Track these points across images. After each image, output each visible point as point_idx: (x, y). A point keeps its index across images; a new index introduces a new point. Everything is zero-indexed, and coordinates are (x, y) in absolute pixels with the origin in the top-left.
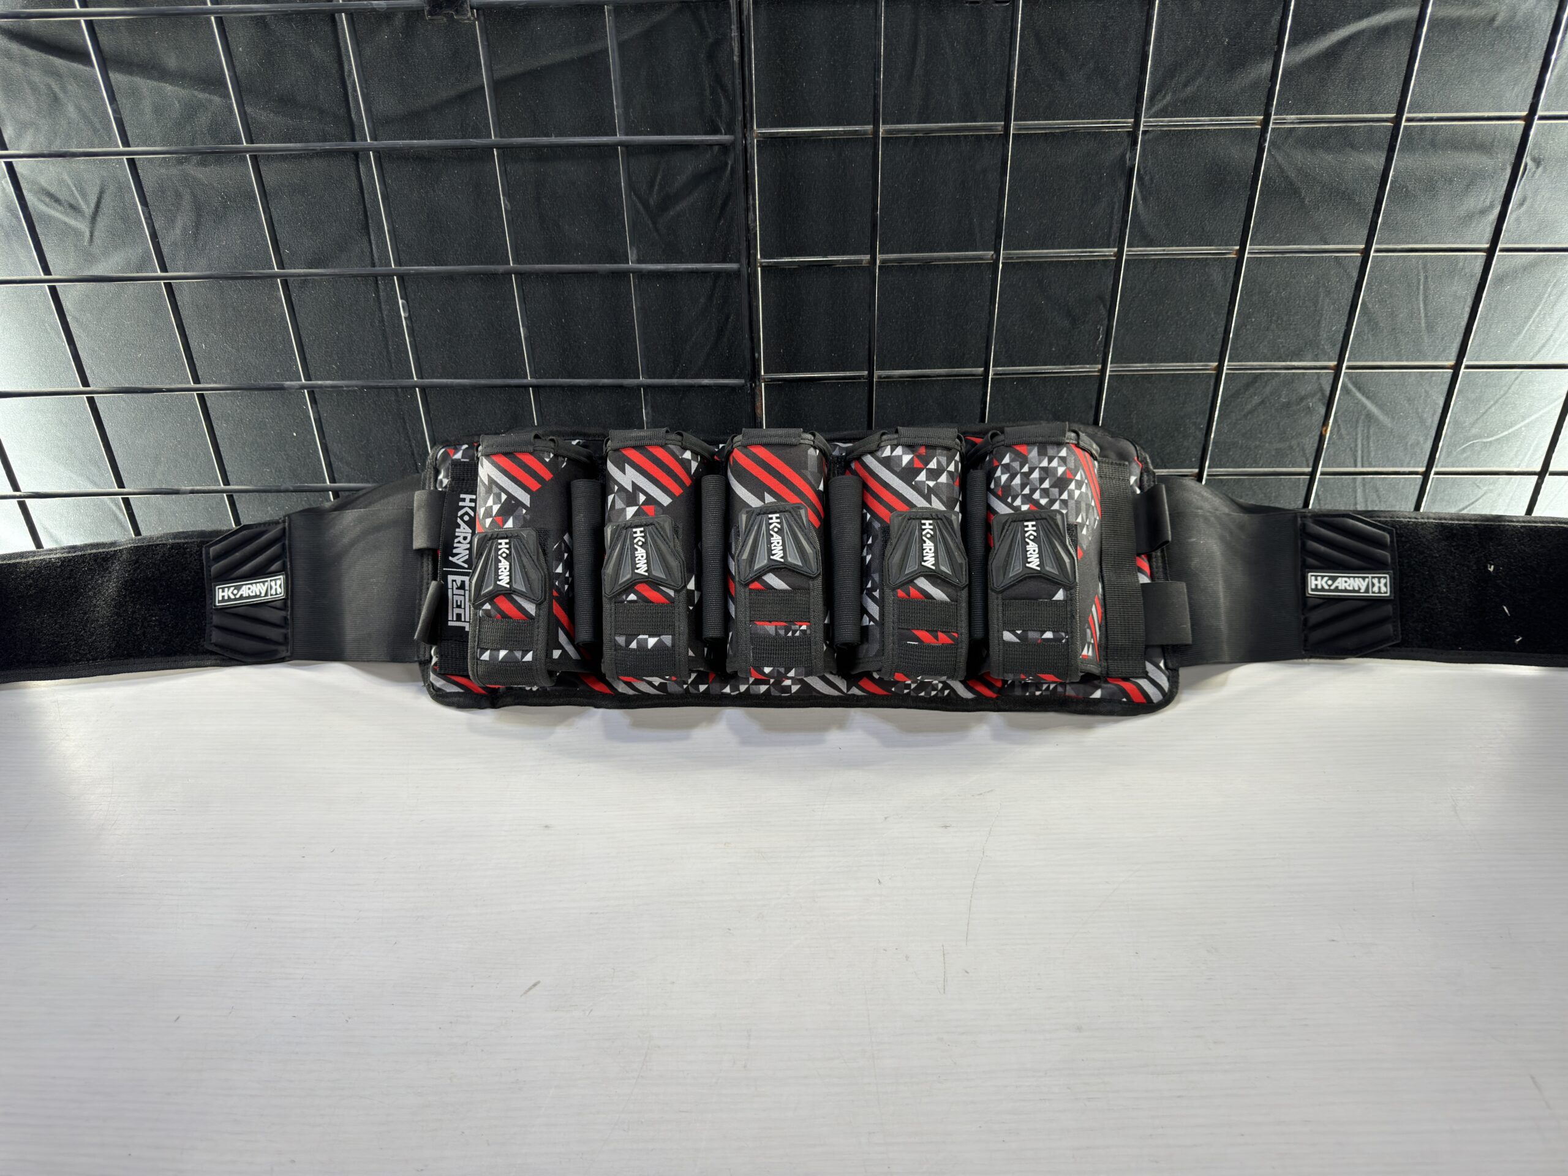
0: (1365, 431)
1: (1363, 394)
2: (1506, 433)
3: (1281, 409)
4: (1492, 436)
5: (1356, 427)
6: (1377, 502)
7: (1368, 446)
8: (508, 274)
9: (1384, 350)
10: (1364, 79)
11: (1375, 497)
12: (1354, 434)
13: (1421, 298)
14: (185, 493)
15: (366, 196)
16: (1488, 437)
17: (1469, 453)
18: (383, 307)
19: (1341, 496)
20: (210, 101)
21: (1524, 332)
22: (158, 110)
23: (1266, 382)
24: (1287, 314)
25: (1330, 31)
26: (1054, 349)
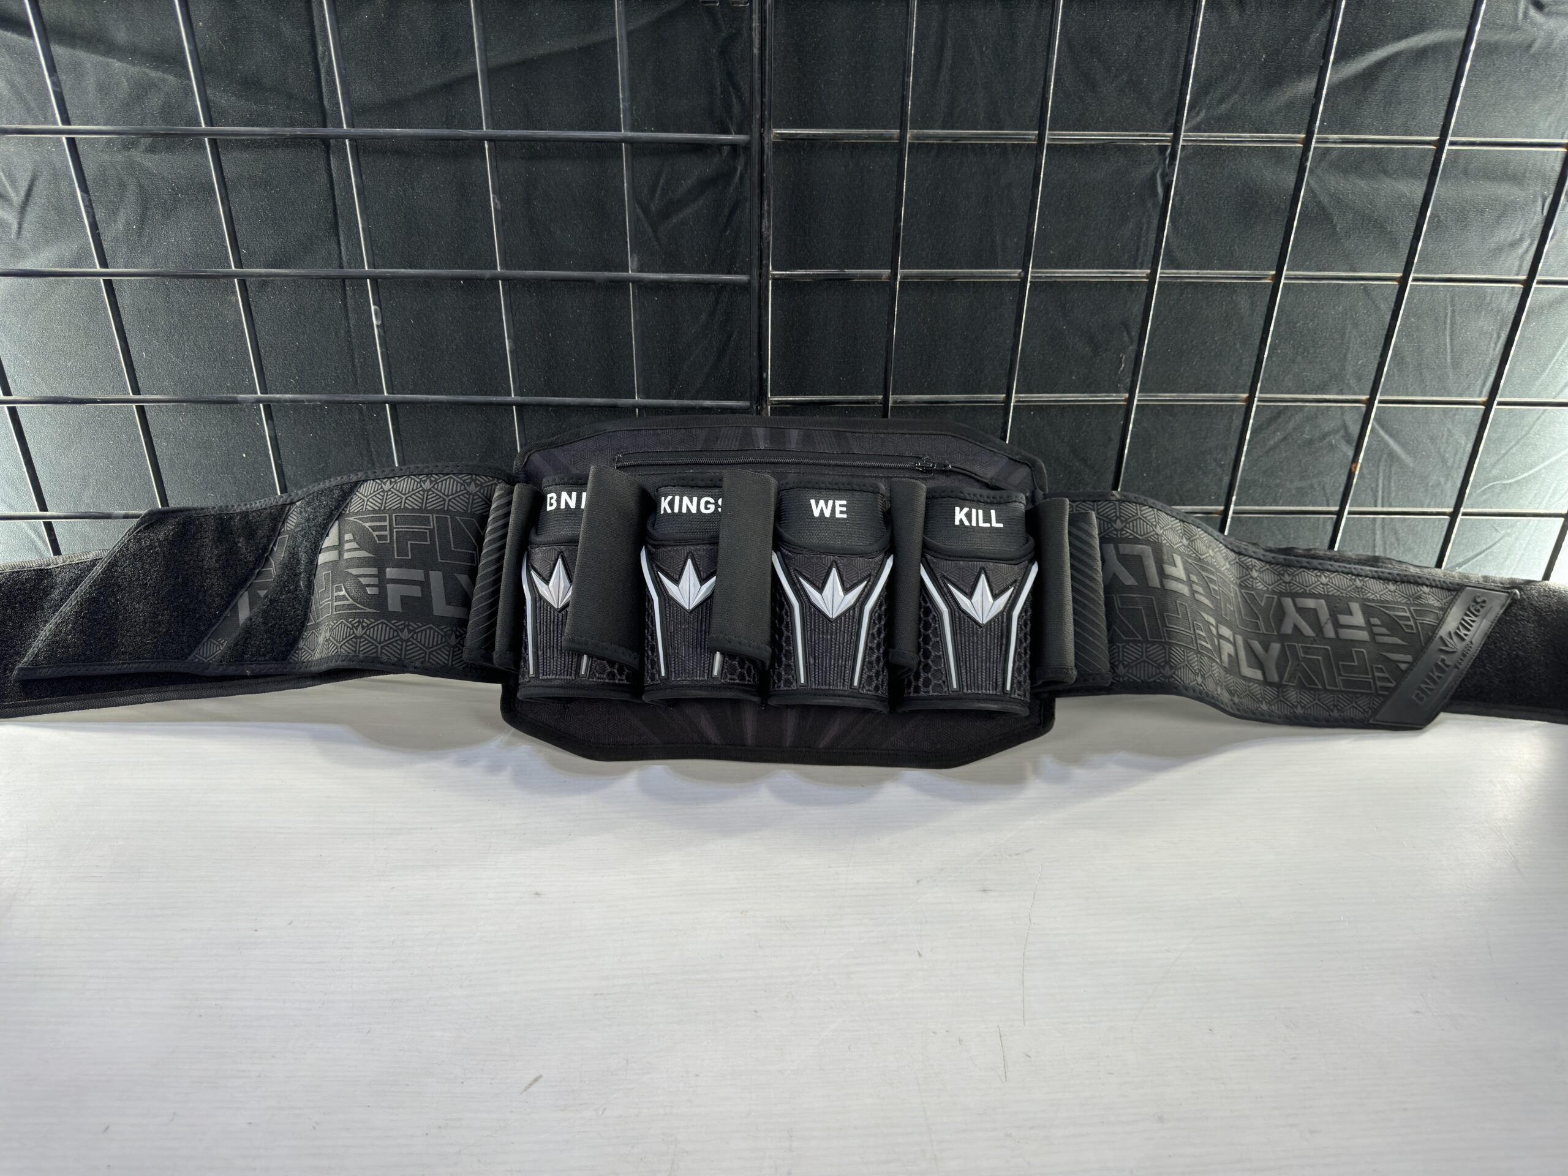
0: (1387, 471)
2: (1526, 475)
3: (1304, 446)
4: (1512, 478)
5: (1378, 466)
6: (1396, 545)
7: (1389, 486)
8: (494, 280)
9: (1409, 386)
10: (1400, 104)
11: (1393, 539)
12: (1376, 473)
13: (1448, 332)
14: (117, 517)
15: (337, 192)
16: (1508, 479)
17: (1490, 495)
18: (350, 315)
20: (164, 80)
21: (1548, 370)
22: (103, 89)
23: (1290, 418)
24: (1313, 347)
25: (1369, 51)
26: (1074, 378)
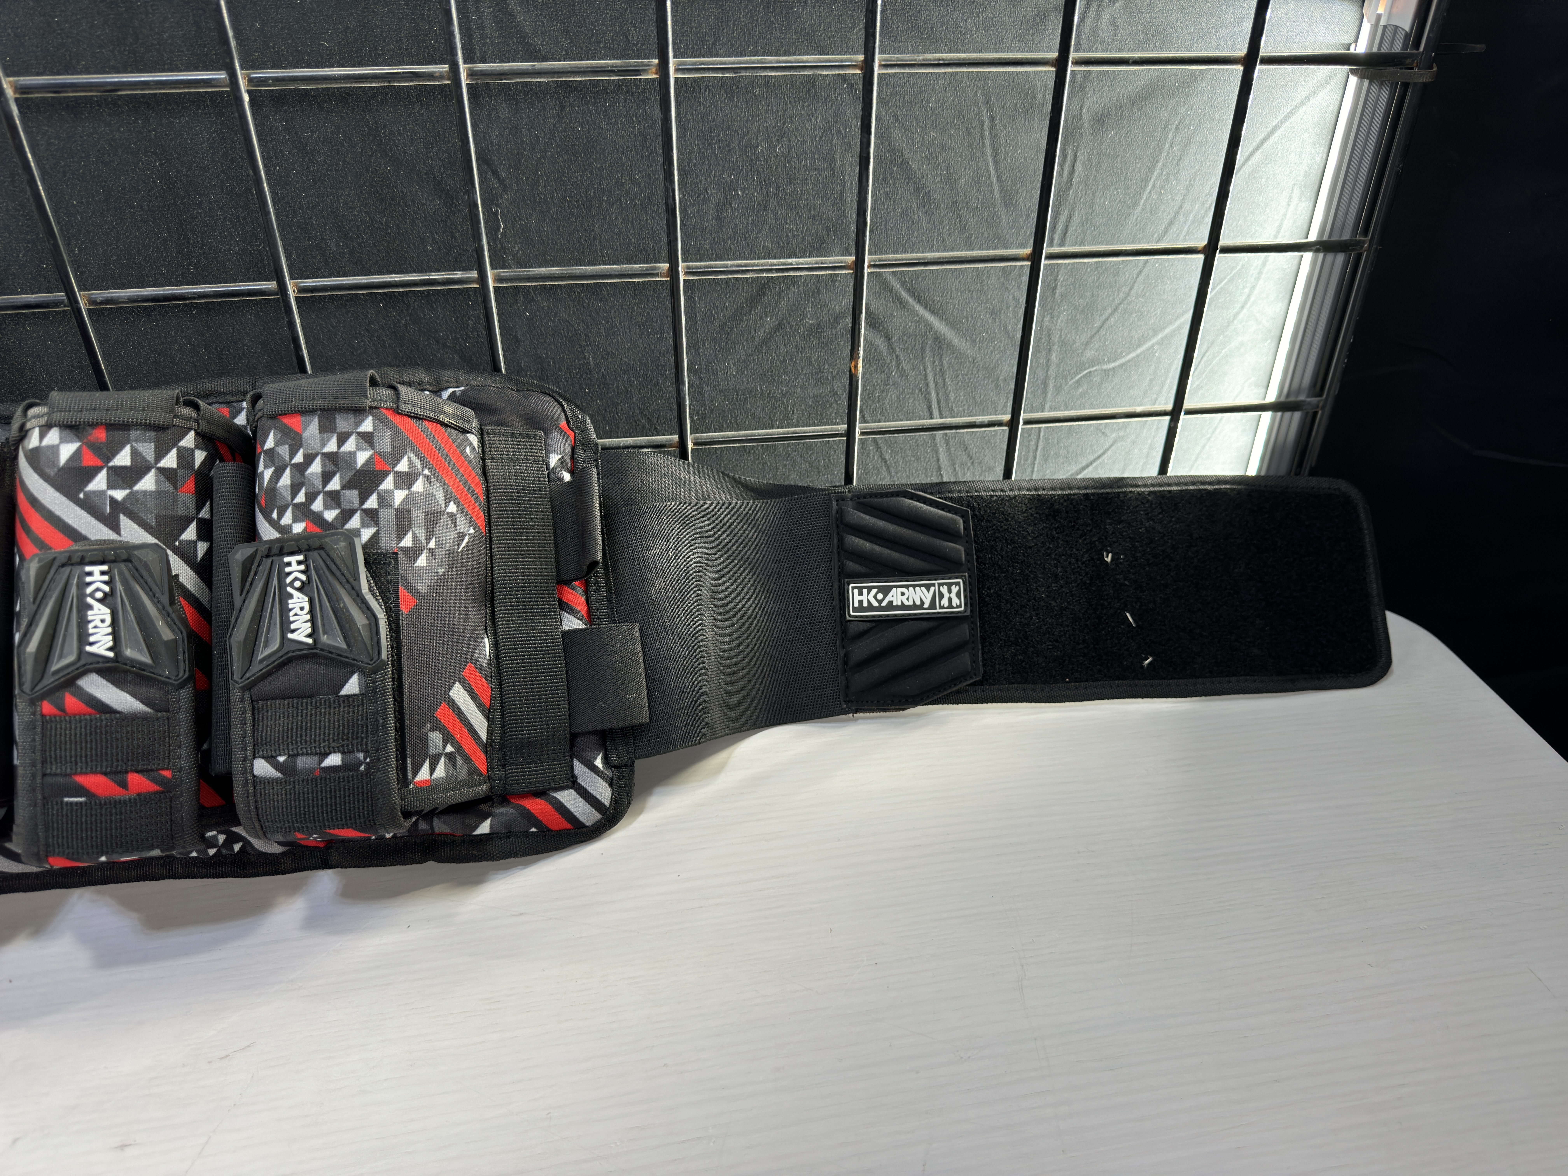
0: (937, 363)
1: (926, 308)
2: (1133, 355)
4: (1114, 361)
5: (923, 358)
6: (969, 465)
7: (944, 384)
9: (946, 237)
11: (964, 457)
12: (922, 367)
13: (988, 151)
16: (1109, 362)
17: (1085, 387)
19: (918, 459)
21: (1141, 204)
23: (781, 292)
24: (790, 183)
26: (429, 248)
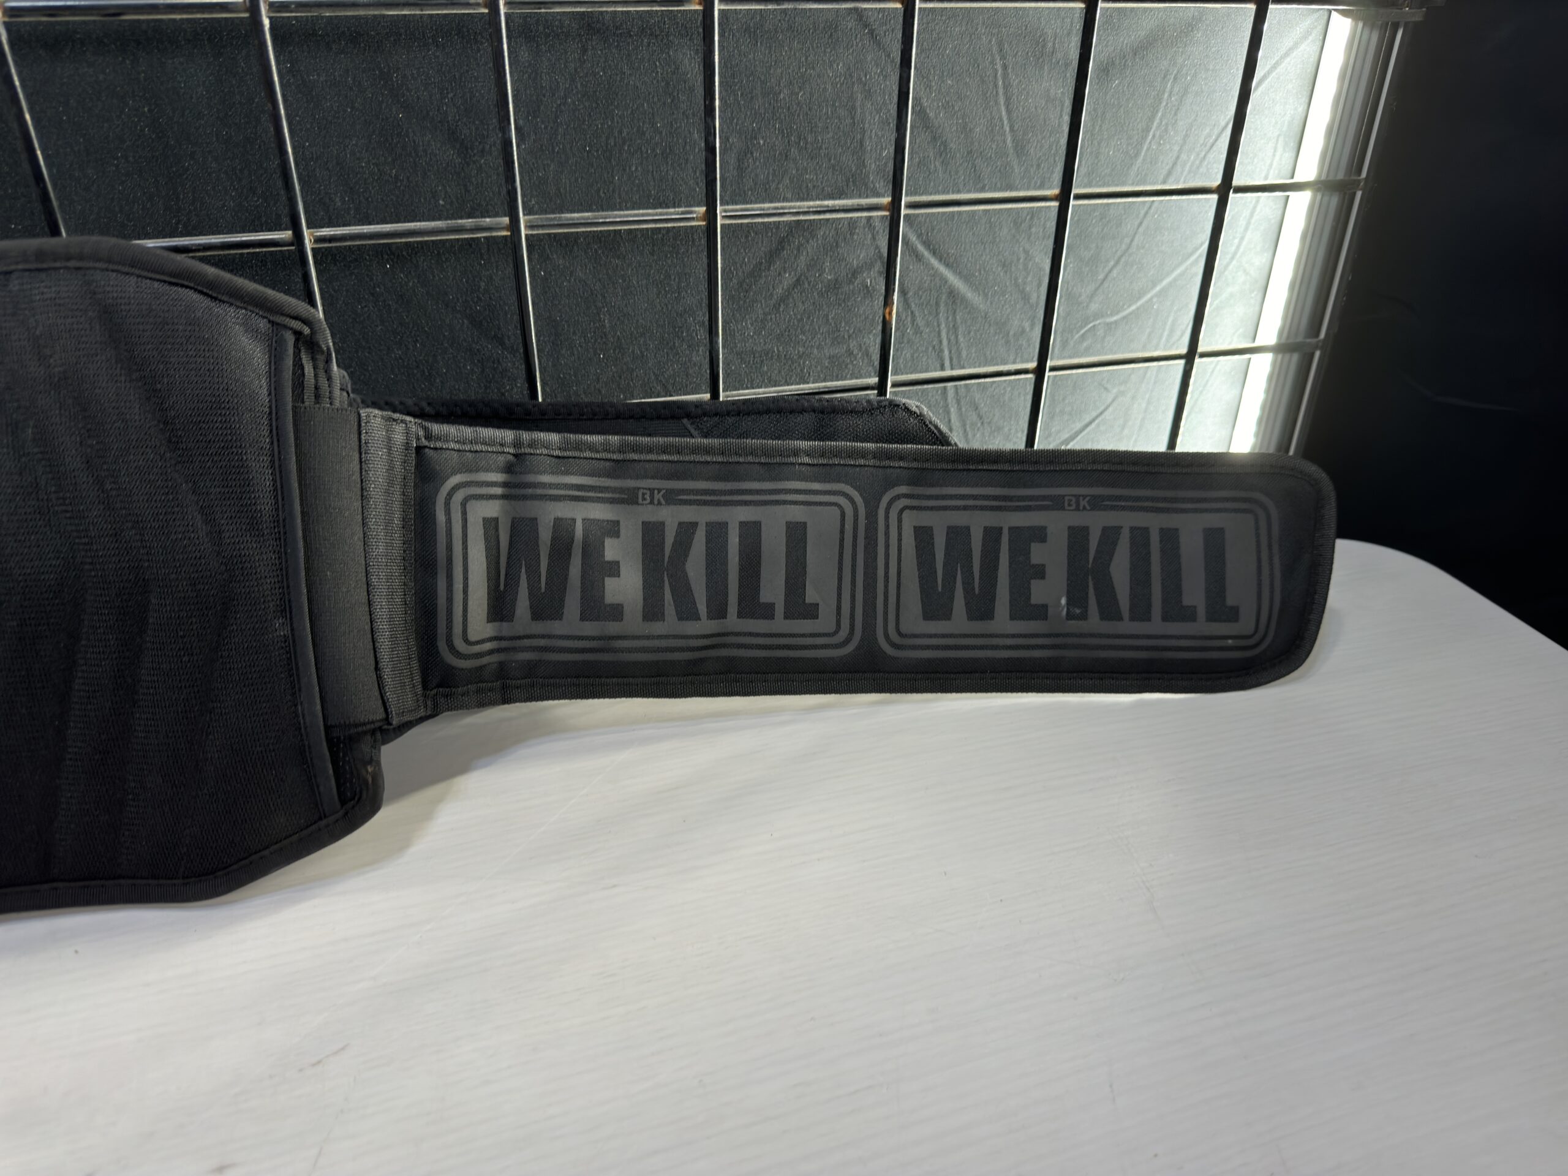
1: (940, 260)
2: (1133, 307)
3: (826, 291)
4: (1118, 313)
5: (937, 314)
6: (979, 425)
7: (957, 342)
11: (975, 418)
12: (935, 324)
16: (1112, 315)
17: (1090, 341)
21: (1143, 154)
